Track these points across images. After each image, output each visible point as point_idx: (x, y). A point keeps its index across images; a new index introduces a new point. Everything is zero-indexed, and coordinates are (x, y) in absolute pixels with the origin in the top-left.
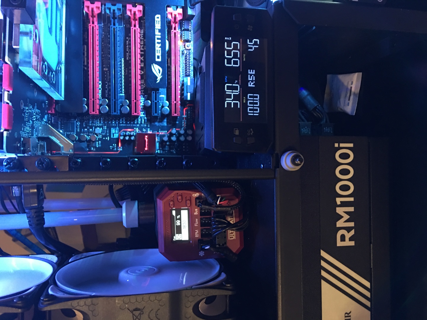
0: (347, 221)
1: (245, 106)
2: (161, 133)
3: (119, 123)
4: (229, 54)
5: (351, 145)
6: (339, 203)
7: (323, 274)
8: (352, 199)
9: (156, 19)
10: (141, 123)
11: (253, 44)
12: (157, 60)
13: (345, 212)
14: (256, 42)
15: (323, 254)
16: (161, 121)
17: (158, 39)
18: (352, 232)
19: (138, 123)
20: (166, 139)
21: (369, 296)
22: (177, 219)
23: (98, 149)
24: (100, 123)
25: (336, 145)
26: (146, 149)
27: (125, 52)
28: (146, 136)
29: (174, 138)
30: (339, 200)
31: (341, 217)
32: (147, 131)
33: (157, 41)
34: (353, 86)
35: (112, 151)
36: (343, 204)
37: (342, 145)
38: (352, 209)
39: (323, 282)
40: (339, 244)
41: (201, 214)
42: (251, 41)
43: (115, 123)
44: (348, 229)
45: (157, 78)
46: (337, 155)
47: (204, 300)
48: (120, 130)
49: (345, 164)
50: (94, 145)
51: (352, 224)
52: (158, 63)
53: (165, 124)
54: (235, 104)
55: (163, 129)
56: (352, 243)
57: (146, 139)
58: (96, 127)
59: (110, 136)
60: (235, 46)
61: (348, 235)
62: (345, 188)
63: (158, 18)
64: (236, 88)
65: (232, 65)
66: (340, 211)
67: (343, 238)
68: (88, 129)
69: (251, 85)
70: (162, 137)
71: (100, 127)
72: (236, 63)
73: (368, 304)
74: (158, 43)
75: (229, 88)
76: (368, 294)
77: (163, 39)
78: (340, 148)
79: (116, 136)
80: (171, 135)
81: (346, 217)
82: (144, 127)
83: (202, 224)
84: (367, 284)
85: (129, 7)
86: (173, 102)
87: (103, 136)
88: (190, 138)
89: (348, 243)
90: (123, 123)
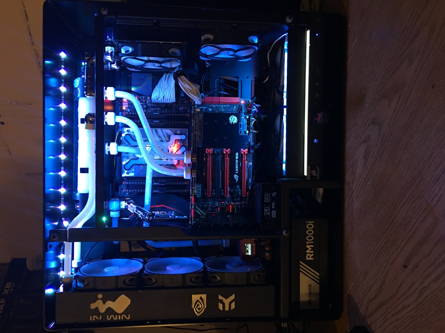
0: (310, 250)
1: (271, 214)
2: (237, 203)
3: (219, 199)
4: (266, 198)
5: (313, 222)
6: (307, 244)
7: (301, 269)
8: (313, 242)
9: (236, 155)
10: (228, 199)
11: (274, 194)
12: (236, 172)
13: (310, 247)
14: (275, 194)
15: (301, 262)
16: (237, 198)
17: (237, 163)
18: (313, 255)
19: (227, 199)
20: (239, 207)
21: (319, 279)
22: (247, 247)
23: (210, 211)
24: (211, 199)
25: (307, 222)
26: (231, 211)
27: (222, 167)
28: (231, 206)
29: (243, 206)
30: (307, 243)
31: (308, 249)
32: (231, 202)
33: (236, 164)
34: (321, 192)
35: (216, 212)
36: (309, 244)
37: (309, 222)
38: (312, 246)
39: (301, 273)
40: (307, 259)
41: (256, 246)
42: (273, 193)
43: (217, 199)
44: (311, 254)
45: (236, 180)
46: (307, 226)
47: (257, 276)
48: (219, 203)
49: (310, 229)
50: (208, 209)
51: (312, 252)
52: (237, 174)
53: (239, 199)
54: (268, 214)
55: (238, 201)
56: (312, 259)
57: (231, 207)
58: (209, 201)
59: (215, 205)
60: (268, 195)
61: (311, 256)
62: (311, 238)
63: (237, 154)
64: (268, 209)
65: (267, 201)
66: (308, 246)
67: (309, 257)
68: (206, 203)
69: (273, 207)
70: (237, 205)
71: (211, 201)
72: (268, 201)
73: (318, 282)
74: (237, 165)
75: (266, 209)
76: (318, 278)
77: (239, 163)
78: (308, 223)
79: (217, 205)
80: (241, 205)
81: (311, 249)
82: (230, 201)
83: (256, 250)
84: (318, 274)
85: (225, 149)
86: (243, 190)
87: (212, 205)
88: (250, 206)
89: (311, 259)
90: (220, 199)
